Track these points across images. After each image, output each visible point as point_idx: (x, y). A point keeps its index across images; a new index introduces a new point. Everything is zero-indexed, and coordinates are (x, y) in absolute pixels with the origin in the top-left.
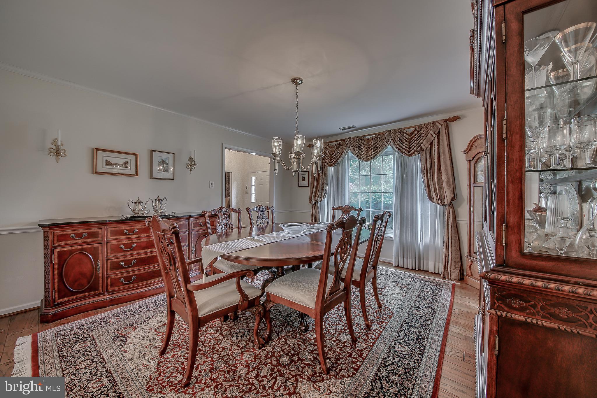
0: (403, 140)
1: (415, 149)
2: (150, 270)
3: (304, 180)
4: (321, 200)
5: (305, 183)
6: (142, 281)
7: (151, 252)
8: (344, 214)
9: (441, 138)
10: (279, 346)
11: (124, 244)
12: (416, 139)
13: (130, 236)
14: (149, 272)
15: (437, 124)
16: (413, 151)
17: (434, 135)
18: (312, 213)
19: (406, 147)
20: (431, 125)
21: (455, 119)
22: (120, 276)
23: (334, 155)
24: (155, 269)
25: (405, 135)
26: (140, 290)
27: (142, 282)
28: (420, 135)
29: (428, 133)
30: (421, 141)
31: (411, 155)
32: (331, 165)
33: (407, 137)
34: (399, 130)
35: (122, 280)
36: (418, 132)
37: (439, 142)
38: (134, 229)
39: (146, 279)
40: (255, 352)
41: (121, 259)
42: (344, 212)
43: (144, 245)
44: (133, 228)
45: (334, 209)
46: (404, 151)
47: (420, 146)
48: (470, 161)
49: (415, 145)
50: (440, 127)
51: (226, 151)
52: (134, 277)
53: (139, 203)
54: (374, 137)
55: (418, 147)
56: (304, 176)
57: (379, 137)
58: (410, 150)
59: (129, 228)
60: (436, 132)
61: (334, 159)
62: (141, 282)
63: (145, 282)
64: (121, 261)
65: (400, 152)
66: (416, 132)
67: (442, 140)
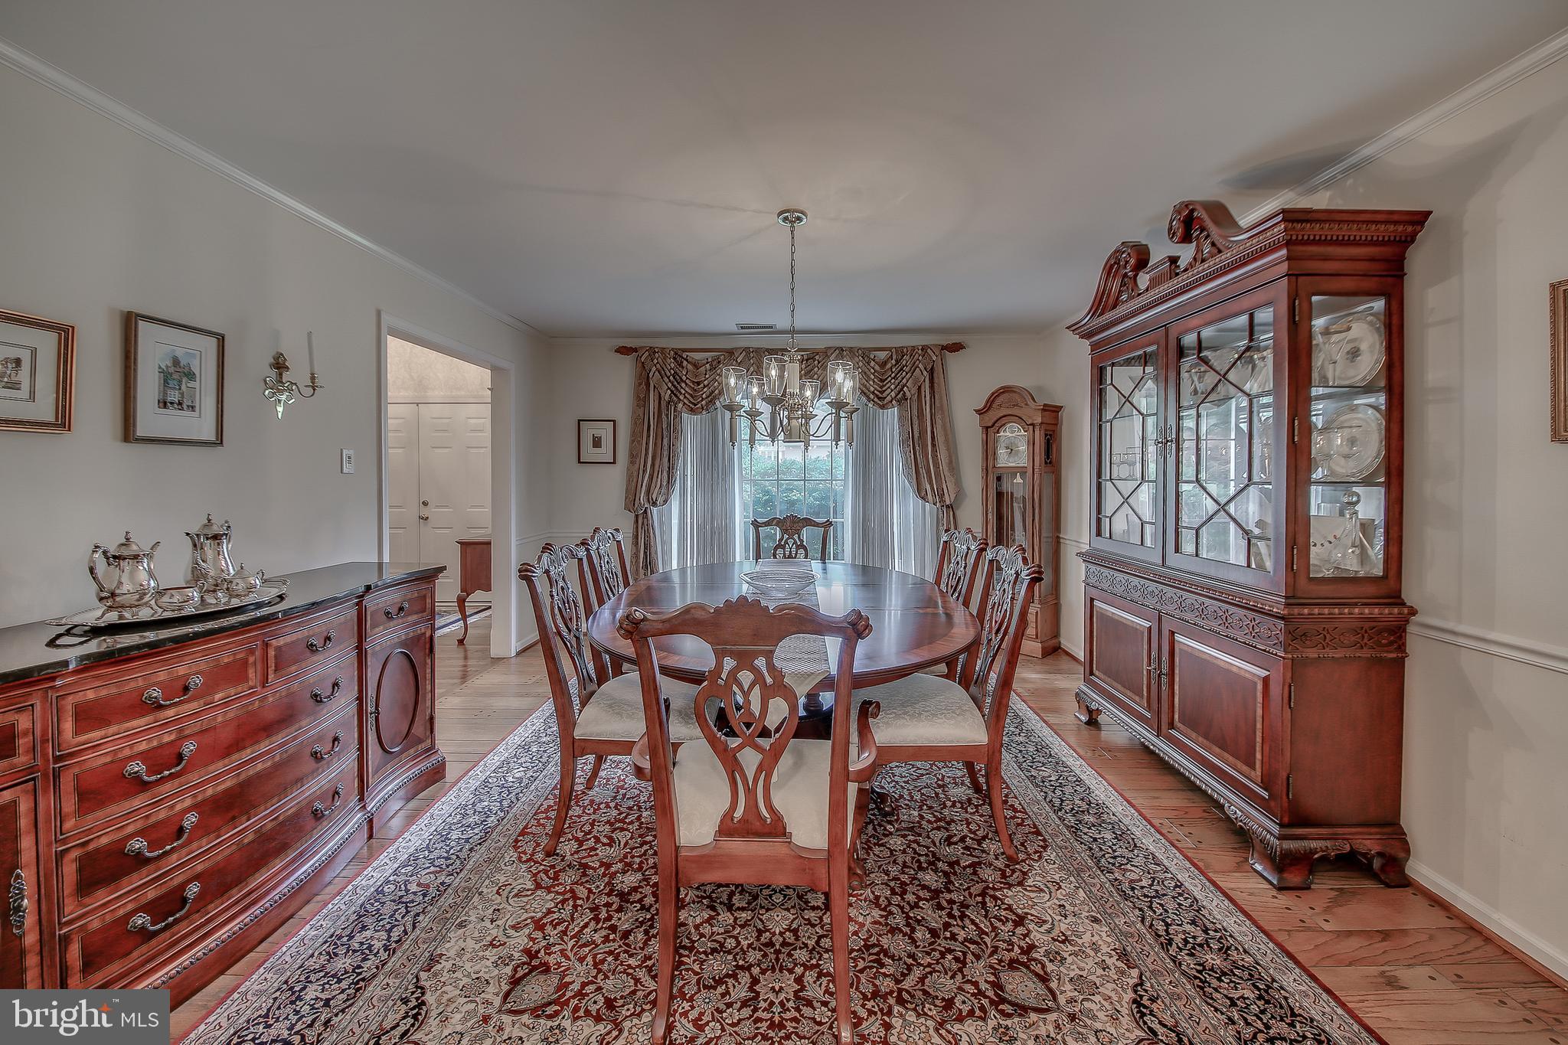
0: (868, 373)
1: (893, 394)
2: (251, 837)
3: (597, 443)
4: (665, 501)
5: (605, 452)
6: (224, 890)
7: (252, 760)
8: (786, 536)
9: (936, 380)
10: (889, 862)
11: (143, 756)
12: (893, 375)
13: (170, 712)
14: (249, 843)
15: (929, 351)
16: (889, 398)
17: (925, 373)
18: (636, 537)
19: (876, 389)
20: (920, 352)
21: (956, 347)
22: (130, 907)
23: (705, 386)
24: (269, 826)
25: (872, 364)
26: (223, 933)
27: (225, 897)
28: (902, 369)
29: (914, 367)
30: (904, 381)
31: (883, 407)
32: (692, 411)
33: (877, 368)
34: (860, 352)
35: (140, 920)
36: (897, 362)
37: (932, 387)
38: (187, 676)
39: (240, 880)
40: (863, 898)
41: (130, 829)
42: (784, 531)
43: (226, 735)
44: (182, 671)
45: (756, 525)
46: (872, 396)
47: (902, 390)
48: (987, 428)
49: (893, 387)
50: (934, 358)
51: (393, 344)
52: (193, 889)
53: (136, 557)
54: (805, 357)
55: (899, 392)
56: (597, 433)
57: (817, 357)
58: (884, 395)
59: (162, 676)
60: (929, 367)
61: (704, 396)
62: (222, 896)
63: (236, 894)
64: (131, 836)
65: (864, 399)
66: (893, 362)
67: (939, 385)
